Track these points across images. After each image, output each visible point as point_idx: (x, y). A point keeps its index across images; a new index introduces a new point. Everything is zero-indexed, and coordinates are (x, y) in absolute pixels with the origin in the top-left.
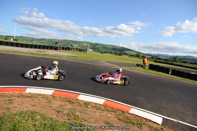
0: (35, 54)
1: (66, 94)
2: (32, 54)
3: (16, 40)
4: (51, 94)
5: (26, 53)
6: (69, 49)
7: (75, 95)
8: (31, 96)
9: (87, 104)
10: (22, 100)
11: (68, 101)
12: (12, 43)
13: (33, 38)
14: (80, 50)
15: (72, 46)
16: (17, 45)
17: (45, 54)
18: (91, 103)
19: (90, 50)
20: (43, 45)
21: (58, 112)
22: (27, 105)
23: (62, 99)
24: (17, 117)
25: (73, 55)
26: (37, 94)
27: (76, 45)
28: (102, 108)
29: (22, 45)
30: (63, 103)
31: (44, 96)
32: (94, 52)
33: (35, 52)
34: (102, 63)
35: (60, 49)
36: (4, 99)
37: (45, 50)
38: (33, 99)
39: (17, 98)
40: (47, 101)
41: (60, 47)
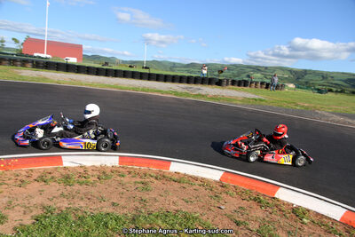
0: (181, 94)
1: (248, 182)
2: (176, 93)
3: (146, 68)
4: (218, 178)
5: (167, 93)
6: (245, 83)
7: (269, 188)
8: (180, 179)
9: (298, 213)
10: (164, 186)
11: (255, 200)
12: (141, 73)
13: (174, 64)
14: (268, 86)
15: (248, 76)
16: (150, 77)
17: (199, 95)
18: (308, 211)
19: (292, 86)
20: (194, 75)
21: (238, 224)
22: (175, 199)
23: (241, 195)
24: (160, 222)
25: (256, 97)
26: (191, 177)
27: (259, 75)
28: (340, 228)
29: (158, 78)
30: (244, 204)
31: (204, 183)
32: (299, 91)
33: (180, 90)
34: (324, 116)
35: (227, 84)
36: (134, 180)
37: (199, 86)
38: (185, 185)
39: (156, 182)
40: (211, 194)
41: (228, 80)
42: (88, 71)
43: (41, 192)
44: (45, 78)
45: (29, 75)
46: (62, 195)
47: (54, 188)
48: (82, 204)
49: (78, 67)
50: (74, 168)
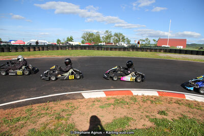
42: (192, 53)
43: (179, 108)
44: (170, 57)
45: (162, 55)
46: (189, 112)
47: (184, 108)
48: (200, 118)
49: (186, 51)
50: (191, 101)
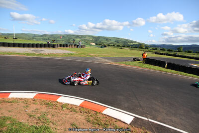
0: (30, 54)
5: (22, 54)
14: (78, 46)
17: (40, 54)
29: (14, 45)
41: (57, 45)
